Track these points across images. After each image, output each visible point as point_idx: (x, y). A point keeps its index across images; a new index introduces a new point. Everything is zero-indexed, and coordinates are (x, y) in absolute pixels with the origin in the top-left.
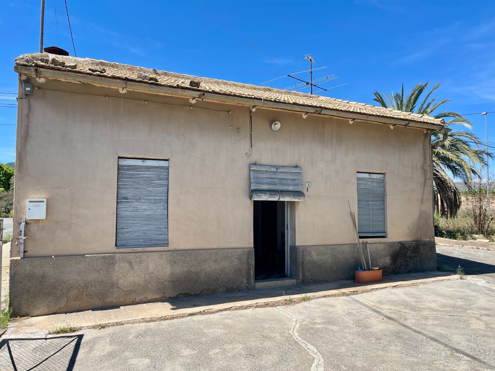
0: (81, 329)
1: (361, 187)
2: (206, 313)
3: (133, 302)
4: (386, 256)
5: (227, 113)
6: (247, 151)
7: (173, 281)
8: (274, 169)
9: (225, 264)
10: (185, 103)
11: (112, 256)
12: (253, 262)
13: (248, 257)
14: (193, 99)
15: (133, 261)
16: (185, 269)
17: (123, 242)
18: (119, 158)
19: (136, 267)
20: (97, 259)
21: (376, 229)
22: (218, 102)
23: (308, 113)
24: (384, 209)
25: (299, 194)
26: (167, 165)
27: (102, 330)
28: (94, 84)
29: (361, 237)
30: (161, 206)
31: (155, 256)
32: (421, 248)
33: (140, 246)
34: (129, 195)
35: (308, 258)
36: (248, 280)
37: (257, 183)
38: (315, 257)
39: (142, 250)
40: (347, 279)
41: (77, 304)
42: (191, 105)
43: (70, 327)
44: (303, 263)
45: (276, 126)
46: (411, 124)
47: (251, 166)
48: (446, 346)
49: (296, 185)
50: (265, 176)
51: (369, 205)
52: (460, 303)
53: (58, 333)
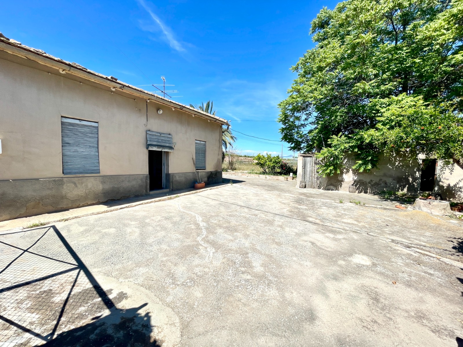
0: (49, 223)
1: (197, 146)
2: (130, 207)
3: (78, 206)
4: (205, 177)
5: (134, 100)
6: (145, 123)
7: (104, 193)
8: (159, 134)
9: (134, 183)
10: (108, 90)
11: (61, 180)
12: (149, 182)
13: (146, 179)
14: (113, 88)
15: (77, 182)
16: (111, 186)
17: (68, 171)
18: (62, 117)
19: (79, 186)
20: (49, 182)
21: (202, 166)
22: (128, 93)
23: (175, 108)
24: (205, 157)
25: (171, 148)
26: (97, 125)
27: (66, 222)
28: (39, 62)
29: (197, 169)
30: (94, 150)
31: (92, 179)
32: (217, 174)
33: (81, 173)
34: (70, 142)
35: (174, 179)
36: (146, 191)
37: (150, 141)
38: (178, 178)
39: (82, 176)
40: (191, 188)
41: (35, 211)
42: (112, 92)
43: (40, 223)
44: (172, 181)
45: (160, 112)
46: (217, 121)
47: (147, 131)
48: (238, 205)
49: (170, 143)
50: (154, 137)
51: (199, 155)
52: (235, 192)
53: (32, 227)
